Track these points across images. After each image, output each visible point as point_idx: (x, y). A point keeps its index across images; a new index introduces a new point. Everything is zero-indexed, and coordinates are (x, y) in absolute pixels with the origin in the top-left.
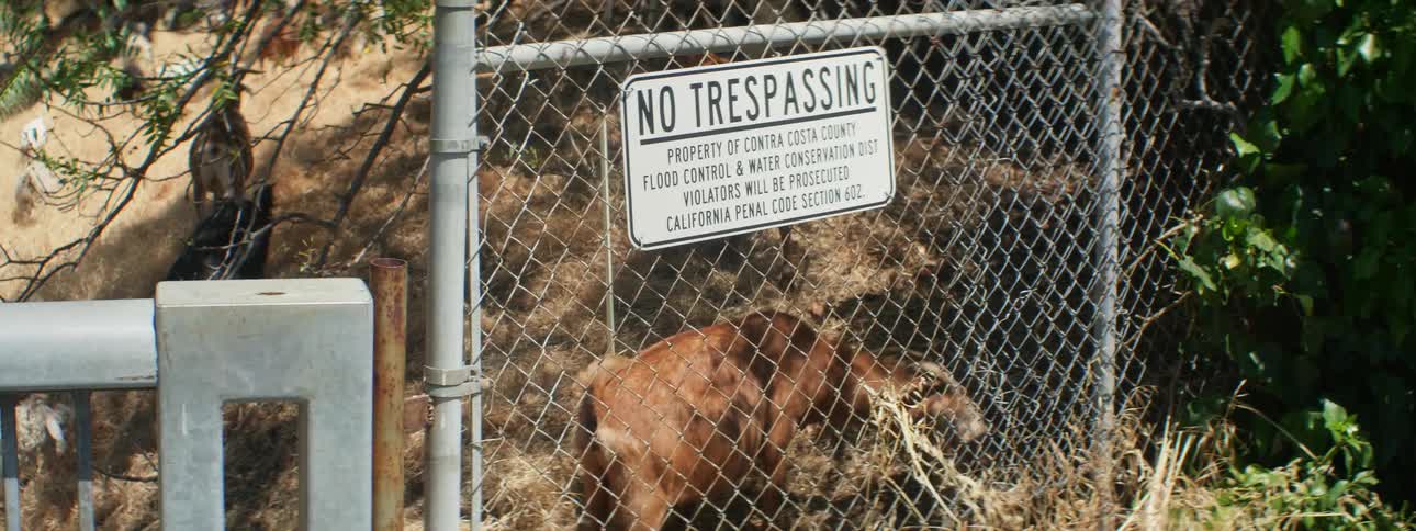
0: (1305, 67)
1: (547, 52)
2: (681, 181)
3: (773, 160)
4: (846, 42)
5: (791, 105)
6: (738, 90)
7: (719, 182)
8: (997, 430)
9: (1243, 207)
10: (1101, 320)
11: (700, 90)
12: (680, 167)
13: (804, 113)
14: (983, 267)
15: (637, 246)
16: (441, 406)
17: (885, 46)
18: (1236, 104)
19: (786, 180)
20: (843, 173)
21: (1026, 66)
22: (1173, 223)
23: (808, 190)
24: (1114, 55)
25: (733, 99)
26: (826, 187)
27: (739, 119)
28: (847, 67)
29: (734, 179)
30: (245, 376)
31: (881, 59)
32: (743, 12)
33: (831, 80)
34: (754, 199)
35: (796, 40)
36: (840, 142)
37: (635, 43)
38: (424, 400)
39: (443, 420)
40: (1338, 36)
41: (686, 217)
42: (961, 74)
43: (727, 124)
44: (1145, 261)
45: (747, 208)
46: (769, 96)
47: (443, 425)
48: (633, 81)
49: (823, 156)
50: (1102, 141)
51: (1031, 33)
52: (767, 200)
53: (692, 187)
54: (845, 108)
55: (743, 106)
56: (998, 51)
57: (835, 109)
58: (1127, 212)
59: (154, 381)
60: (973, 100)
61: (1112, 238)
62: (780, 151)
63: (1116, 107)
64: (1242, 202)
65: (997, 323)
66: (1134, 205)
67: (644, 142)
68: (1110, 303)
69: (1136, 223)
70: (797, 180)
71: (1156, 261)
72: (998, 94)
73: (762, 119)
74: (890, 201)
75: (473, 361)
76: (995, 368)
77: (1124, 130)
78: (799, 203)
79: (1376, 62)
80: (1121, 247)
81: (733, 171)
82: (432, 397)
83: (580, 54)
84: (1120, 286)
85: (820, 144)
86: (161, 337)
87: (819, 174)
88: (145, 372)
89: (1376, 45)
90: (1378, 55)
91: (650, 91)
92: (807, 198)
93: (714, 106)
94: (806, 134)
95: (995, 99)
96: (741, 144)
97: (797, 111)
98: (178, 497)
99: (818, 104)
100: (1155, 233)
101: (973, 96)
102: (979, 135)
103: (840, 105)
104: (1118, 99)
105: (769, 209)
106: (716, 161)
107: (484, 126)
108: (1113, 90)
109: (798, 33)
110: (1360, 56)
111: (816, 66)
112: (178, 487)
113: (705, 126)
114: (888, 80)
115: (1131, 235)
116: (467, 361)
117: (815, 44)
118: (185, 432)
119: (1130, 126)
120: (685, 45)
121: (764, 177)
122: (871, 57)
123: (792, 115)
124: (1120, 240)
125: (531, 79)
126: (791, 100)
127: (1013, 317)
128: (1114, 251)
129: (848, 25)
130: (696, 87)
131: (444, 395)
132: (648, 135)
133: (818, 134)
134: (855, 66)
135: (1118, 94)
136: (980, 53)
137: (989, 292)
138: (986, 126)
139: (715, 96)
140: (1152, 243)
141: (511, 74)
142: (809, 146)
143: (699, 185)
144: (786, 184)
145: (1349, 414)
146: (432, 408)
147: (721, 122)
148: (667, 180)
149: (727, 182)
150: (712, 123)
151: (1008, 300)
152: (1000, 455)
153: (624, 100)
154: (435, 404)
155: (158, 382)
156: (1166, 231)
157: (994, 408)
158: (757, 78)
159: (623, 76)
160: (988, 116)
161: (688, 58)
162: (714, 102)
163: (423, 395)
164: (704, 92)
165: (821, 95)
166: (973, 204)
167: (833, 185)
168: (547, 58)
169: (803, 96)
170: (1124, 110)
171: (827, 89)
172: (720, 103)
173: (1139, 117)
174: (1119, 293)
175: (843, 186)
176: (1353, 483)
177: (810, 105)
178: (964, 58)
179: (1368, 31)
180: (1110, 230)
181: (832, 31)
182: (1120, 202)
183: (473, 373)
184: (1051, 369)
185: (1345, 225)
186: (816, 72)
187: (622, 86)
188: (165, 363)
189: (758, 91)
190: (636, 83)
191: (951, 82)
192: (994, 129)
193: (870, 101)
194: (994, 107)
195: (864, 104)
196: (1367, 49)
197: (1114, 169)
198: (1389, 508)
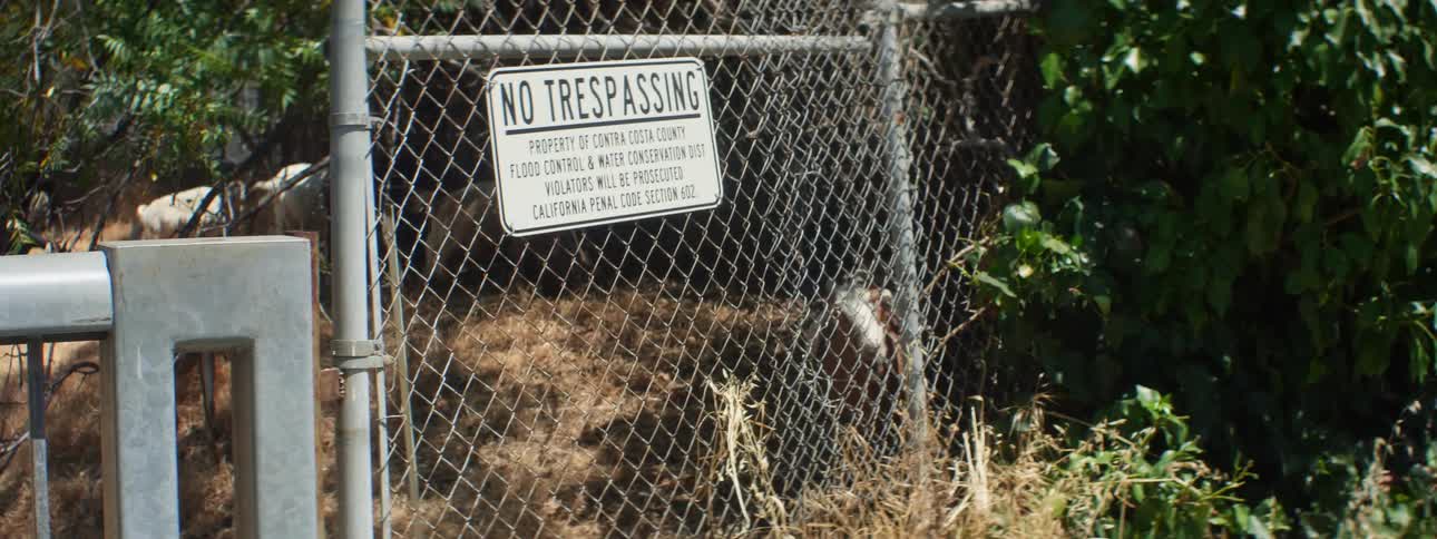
0: (1070, 90)
1: (422, 43)
2: (542, 172)
3: (618, 157)
4: (669, 52)
5: (629, 106)
6: (584, 88)
7: (575, 175)
8: (828, 435)
9: (1030, 220)
10: (909, 333)
11: (552, 86)
12: (540, 158)
13: (641, 115)
14: (802, 275)
15: (508, 231)
16: (352, 378)
17: (703, 58)
18: (1004, 139)
19: (630, 176)
20: (678, 173)
21: (821, 87)
22: (960, 246)
23: (651, 187)
24: (895, 84)
25: (580, 97)
26: (664, 185)
27: (585, 116)
28: (673, 75)
29: (587, 173)
30: (196, 317)
31: (700, 69)
32: (581, 19)
33: (661, 85)
34: (605, 193)
35: (626, 50)
36: (674, 143)
37: (495, 42)
38: (335, 372)
39: (354, 390)
40: (1102, 54)
41: (549, 207)
42: (767, 90)
43: (578, 121)
44: (942, 279)
45: (600, 201)
46: (610, 96)
47: (354, 397)
48: (494, 75)
49: (659, 156)
50: (893, 164)
51: (823, 58)
52: (616, 193)
53: (552, 178)
54: (675, 113)
55: (589, 104)
56: (798, 71)
57: (666, 113)
58: (921, 230)
59: (110, 323)
60: (780, 116)
61: (909, 257)
62: (625, 149)
63: (901, 132)
64: (1029, 215)
65: (819, 329)
66: (927, 224)
67: (509, 133)
68: (914, 318)
69: (930, 242)
70: (640, 176)
71: (950, 283)
72: (801, 110)
73: (606, 118)
74: (719, 203)
75: (376, 336)
76: (821, 374)
77: (911, 153)
78: (644, 199)
79: (1143, 71)
80: (919, 265)
81: (585, 164)
82: (343, 370)
83: (449, 47)
84: (922, 303)
85: (656, 145)
86: (117, 279)
87: (658, 172)
88: (100, 315)
89: (1141, 56)
90: (1145, 64)
91: (511, 85)
92: (649, 194)
93: (565, 102)
94: (644, 133)
95: (799, 115)
96: (590, 139)
97: (635, 112)
98: (134, 444)
99: (652, 108)
100: (946, 255)
101: (779, 111)
102: (788, 147)
103: (670, 110)
104: (903, 125)
105: (618, 204)
106: (569, 154)
107: (375, 108)
108: (897, 116)
109: (628, 42)
110: (1127, 68)
111: (647, 71)
112: (134, 434)
113: (559, 122)
114: (708, 90)
115: (927, 252)
116: (371, 335)
117: (643, 53)
118: (140, 376)
119: (916, 151)
120: (536, 46)
121: (611, 172)
122: (692, 67)
123: (631, 115)
124: (917, 259)
125: (409, 68)
126: (629, 101)
127: (832, 324)
128: (913, 270)
129: (668, 40)
130: (549, 83)
131: (354, 367)
132: (511, 127)
133: (654, 134)
134: (680, 74)
135: (902, 120)
136: (782, 70)
137: (808, 300)
138: (793, 141)
139: (565, 93)
140: (945, 264)
141: (394, 61)
142: (647, 146)
143: (558, 176)
144: (631, 181)
145: (1163, 394)
146: (342, 381)
147: (572, 118)
148: (530, 170)
149: (581, 175)
150: (565, 118)
151: (826, 308)
152: (833, 460)
153: (490, 91)
154: (345, 376)
155: (114, 323)
156: (956, 253)
157: (823, 414)
158: (599, 79)
159: (488, 69)
160: (794, 131)
161: (540, 57)
162: (565, 99)
163: (334, 369)
164: (555, 87)
165: (653, 98)
166: (789, 212)
167: (671, 184)
168: (422, 48)
169: (639, 99)
170: (908, 136)
171: (658, 93)
172: (571, 100)
173: (922, 144)
174: (921, 309)
175: (679, 185)
176: (1179, 453)
177: (645, 107)
178: (769, 77)
179: (1132, 46)
180: (907, 249)
181: (656, 43)
182: (913, 221)
183: (377, 348)
184: (869, 378)
185: (1130, 233)
186: (648, 77)
187: (488, 78)
188: (120, 304)
189: (601, 89)
190: (500, 76)
191: (760, 98)
192: (800, 144)
193: (695, 108)
194: (799, 122)
195: (690, 111)
196: (1133, 60)
197: (905, 191)
198: (1217, 471)
